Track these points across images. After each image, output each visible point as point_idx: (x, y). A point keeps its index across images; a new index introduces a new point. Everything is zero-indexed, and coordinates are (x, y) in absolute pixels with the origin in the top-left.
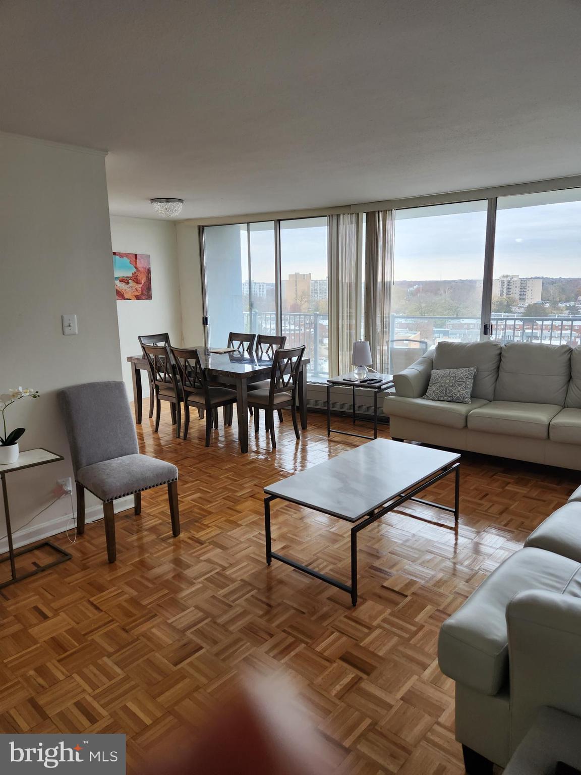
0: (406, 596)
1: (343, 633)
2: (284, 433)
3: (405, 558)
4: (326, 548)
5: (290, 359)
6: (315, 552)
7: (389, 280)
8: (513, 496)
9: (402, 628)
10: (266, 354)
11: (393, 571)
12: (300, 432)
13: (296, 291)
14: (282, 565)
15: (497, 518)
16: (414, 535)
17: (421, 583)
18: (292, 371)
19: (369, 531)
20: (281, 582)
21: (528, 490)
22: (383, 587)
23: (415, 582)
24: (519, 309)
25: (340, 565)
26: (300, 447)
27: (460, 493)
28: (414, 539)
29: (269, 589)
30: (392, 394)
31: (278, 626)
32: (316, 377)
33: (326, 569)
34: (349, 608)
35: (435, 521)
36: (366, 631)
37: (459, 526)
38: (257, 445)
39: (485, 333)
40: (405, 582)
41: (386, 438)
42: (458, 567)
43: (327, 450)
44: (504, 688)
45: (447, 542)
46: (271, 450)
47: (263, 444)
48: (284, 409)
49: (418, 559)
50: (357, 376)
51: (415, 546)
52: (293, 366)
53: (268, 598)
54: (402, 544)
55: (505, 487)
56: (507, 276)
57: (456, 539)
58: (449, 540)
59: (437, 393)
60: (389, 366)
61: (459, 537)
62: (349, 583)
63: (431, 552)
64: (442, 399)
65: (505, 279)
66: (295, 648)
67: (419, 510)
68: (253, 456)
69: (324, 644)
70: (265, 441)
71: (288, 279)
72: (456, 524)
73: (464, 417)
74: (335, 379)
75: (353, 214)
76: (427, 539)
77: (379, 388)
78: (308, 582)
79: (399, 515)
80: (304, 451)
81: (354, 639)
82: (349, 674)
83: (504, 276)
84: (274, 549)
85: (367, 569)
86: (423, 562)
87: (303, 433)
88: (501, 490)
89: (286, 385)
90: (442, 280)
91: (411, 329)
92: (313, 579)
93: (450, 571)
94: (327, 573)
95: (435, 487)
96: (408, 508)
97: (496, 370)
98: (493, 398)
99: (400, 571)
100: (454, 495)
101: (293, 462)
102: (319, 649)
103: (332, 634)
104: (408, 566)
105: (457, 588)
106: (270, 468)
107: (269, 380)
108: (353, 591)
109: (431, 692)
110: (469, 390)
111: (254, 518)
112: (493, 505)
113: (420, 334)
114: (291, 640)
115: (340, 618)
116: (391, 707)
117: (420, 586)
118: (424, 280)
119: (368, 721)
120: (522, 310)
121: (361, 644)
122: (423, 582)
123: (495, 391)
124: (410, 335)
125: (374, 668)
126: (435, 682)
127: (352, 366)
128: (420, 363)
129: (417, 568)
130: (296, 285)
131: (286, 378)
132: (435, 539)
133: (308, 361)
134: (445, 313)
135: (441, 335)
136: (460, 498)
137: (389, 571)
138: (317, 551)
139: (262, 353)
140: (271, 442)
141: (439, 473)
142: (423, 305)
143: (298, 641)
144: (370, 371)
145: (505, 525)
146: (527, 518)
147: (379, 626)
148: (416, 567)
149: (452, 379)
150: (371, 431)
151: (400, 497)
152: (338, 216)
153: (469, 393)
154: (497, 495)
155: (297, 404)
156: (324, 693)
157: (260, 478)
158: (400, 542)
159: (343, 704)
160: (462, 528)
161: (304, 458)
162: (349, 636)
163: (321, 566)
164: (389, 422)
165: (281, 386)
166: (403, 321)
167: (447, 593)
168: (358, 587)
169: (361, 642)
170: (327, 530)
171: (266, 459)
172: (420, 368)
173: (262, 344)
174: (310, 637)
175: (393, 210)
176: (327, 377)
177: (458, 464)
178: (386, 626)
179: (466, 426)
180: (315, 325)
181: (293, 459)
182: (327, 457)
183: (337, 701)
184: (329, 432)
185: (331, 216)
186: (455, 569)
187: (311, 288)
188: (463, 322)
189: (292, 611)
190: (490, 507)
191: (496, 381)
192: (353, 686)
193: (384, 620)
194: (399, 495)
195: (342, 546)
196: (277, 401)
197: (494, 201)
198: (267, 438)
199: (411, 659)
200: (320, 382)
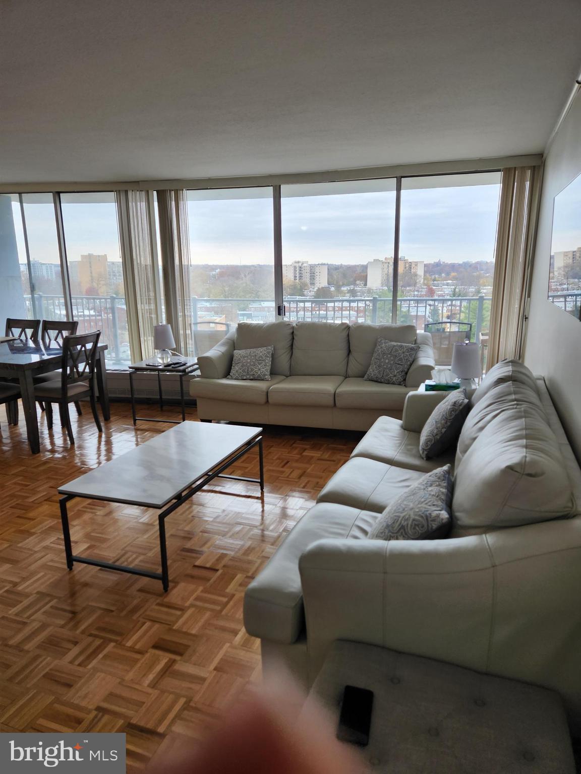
0: (217, 570)
1: (154, 621)
2: (83, 427)
3: (216, 533)
4: (134, 540)
5: (84, 346)
6: (123, 547)
7: (186, 264)
8: (309, 460)
9: (214, 602)
10: (55, 342)
11: (205, 549)
12: (102, 424)
13: (91, 273)
14: (86, 567)
15: (297, 482)
16: (224, 511)
17: (230, 555)
18: (87, 359)
19: (180, 515)
20: (86, 585)
21: (322, 453)
22: (195, 566)
23: (226, 555)
24: (310, 293)
25: (150, 554)
26: (103, 439)
27: (264, 464)
28: (224, 515)
29: (73, 594)
30: (198, 376)
31: (83, 632)
32: (119, 364)
33: (135, 562)
34: (160, 595)
35: (243, 493)
36: (179, 613)
37: (265, 494)
38: (52, 443)
39: (279, 314)
40: (217, 557)
41: (195, 420)
42: (266, 533)
43: (134, 439)
44: (301, 633)
45: (254, 511)
46: (69, 446)
47: (59, 441)
48: (82, 401)
49: (228, 532)
50: (160, 361)
51: (224, 521)
52: (88, 353)
53: (73, 605)
54: (212, 521)
55: (303, 453)
56: (298, 262)
57: (263, 507)
58: (256, 509)
59: (240, 372)
60: (194, 350)
61: (265, 505)
62: (160, 571)
63: (240, 524)
64: (245, 378)
65: (297, 265)
66: (102, 651)
67: (228, 486)
68: (49, 455)
69: (135, 638)
70: (62, 438)
71: (80, 260)
72: (262, 493)
73: (265, 393)
74: (137, 365)
75: (142, 191)
76: (236, 512)
77: (184, 371)
78: (116, 579)
79: (209, 494)
80: (109, 443)
81: (166, 624)
82: (162, 660)
83: (296, 262)
84: (75, 552)
85: (178, 552)
86: (233, 535)
87: (106, 424)
88: (299, 456)
89: (81, 375)
90: (242, 264)
91: (217, 313)
92: (122, 574)
93: (258, 538)
94: (136, 565)
95: (243, 462)
96: (217, 486)
97: (290, 348)
98: (289, 373)
99: (211, 548)
100: (259, 467)
101: (96, 456)
102: (129, 644)
103: (143, 625)
104: (219, 541)
105: (264, 553)
106: (68, 466)
107: (60, 370)
108: (164, 578)
109: (242, 655)
110: (269, 368)
111: (50, 523)
112: (293, 470)
113: (226, 317)
114: (98, 642)
115: (153, 607)
116: (203, 680)
117: (230, 558)
118: (226, 264)
119: (182, 701)
120: (313, 293)
121: (174, 628)
122: (232, 553)
123: (290, 367)
124: (215, 318)
125: (187, 647)
126: (245, 645)
127: (156, 350)
128: (223, 345)
129: (228, 541)
130: (91, 267)
131: (81, 367)
132: (243, 511)
133: (106, 347)
134: (247, 296)
135: (245, 318)
136: (265, 470)
137: (201, 549)
138: (125, 545)
139: (50, 340)
140: (68, 438)
141: (244, 448)
142: (227, 289)
143: (107, 641)
144: (174, 355)
145: (304, 487)
146: (321, 478)
147: (192, 606)
148: (226, 540)
149: (253, 358)
150: (179, 415)
151: (207, 476)
152: (126, 192)
153: (269, 371)
154: (297, 461)
155: (97, 394)
156: (137, 687)
157: (56, 479)
158: (211, 519)
159: (156, 691)
160: (268, 497)
161: (109, 451)
162: (161, 623)
163: (130, 559)
164: (196, 405)
165: (76, 376)
166: (208, 305)
167: (255, 559)
168: (169, 572)
169: (173, 626)
170: (135, 522)
171: (64, 457)
172: (223, 349)
173: (49, 331)
174: (120, 634)
175: (184, 189)
176: (129, 364)
177: (261, 437)
178: (199, 603)
179: (267, 401)
180: (113, 310)
181: (96, 452)
182: (134, 446)
183: (150, 690)
184: (135, 420)
185: (118, 192)
186: (263, 536)
187: (108, 269)
188: (263, 305)
189: (99, 612)
190: (291, 473)
191: (291, 357)
192: (167, 670)
193: (196, 599)
194: (206, 474)
195: (153, 534)
196: (71, 393)
197: (278, 188)
198: (64, 434)
199: (223, 629)
200: (122, 369)
